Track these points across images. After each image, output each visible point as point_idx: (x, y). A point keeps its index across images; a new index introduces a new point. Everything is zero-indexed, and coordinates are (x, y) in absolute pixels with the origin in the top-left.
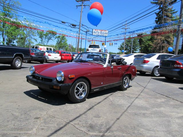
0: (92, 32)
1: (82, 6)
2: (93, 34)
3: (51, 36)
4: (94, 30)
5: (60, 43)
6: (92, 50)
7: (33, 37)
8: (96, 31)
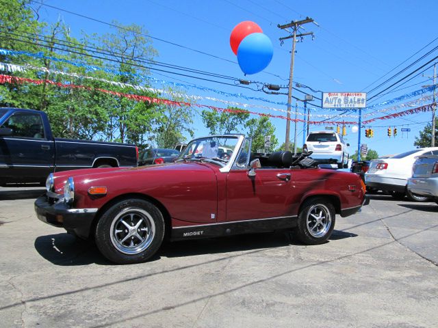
0: (322, 100)
1: (292, 36)
2: (324, 106)
3: (235, 121)
4: (326, 96)
5: (255, 136)
6: (315, 146)
7: (185, 125)
8: (332, 97)
